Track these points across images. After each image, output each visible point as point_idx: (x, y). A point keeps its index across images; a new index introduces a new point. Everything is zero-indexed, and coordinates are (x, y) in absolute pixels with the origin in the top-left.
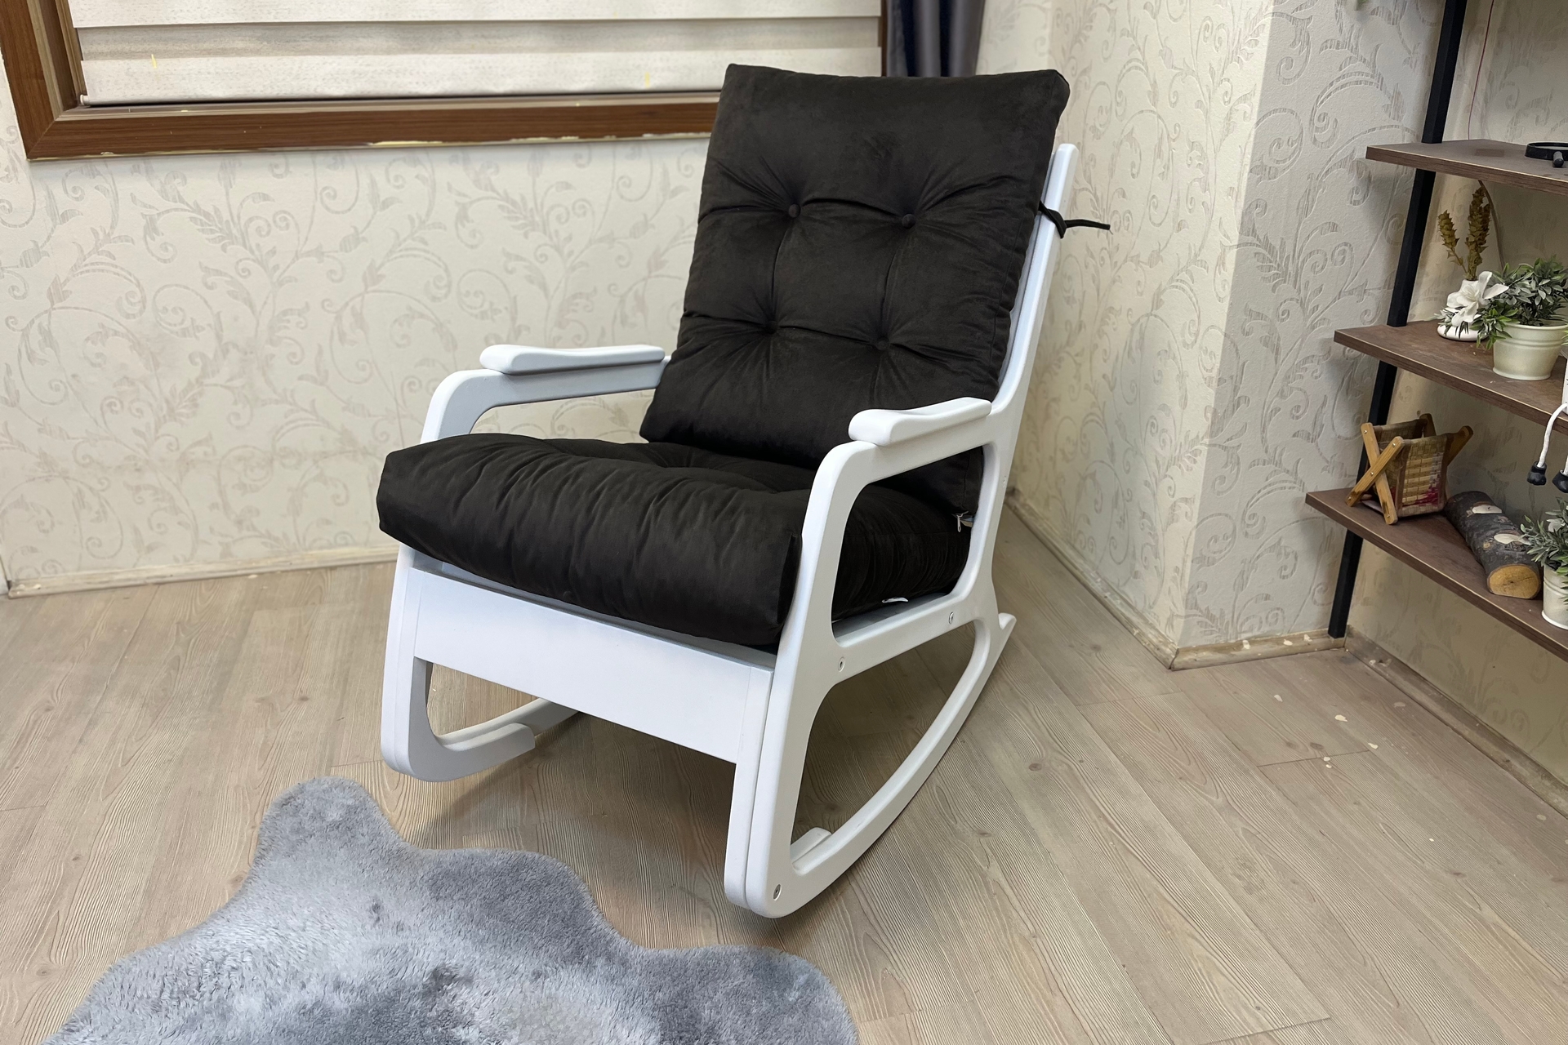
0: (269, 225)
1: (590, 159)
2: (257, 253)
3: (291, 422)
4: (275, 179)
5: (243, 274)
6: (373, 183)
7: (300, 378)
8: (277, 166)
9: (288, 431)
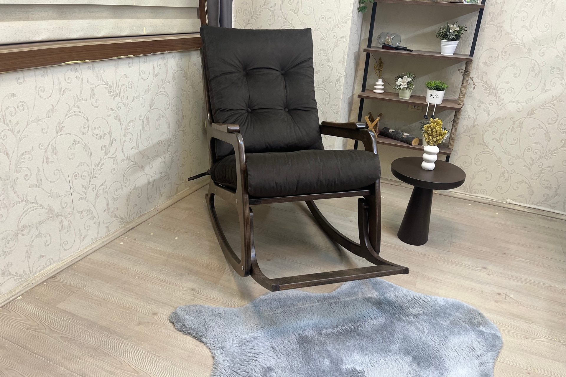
0: (15, 110)
1: (133, 64)
2: (10, 125)
3: (26, 211)
4: (19, 85)
5: (4, 138)
6: (59, 82)
7: (29, 187)
8: (19, 78)
9: (25, 216)
